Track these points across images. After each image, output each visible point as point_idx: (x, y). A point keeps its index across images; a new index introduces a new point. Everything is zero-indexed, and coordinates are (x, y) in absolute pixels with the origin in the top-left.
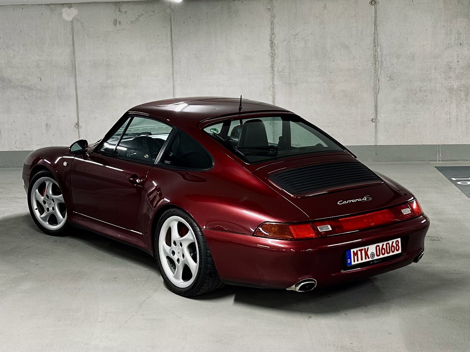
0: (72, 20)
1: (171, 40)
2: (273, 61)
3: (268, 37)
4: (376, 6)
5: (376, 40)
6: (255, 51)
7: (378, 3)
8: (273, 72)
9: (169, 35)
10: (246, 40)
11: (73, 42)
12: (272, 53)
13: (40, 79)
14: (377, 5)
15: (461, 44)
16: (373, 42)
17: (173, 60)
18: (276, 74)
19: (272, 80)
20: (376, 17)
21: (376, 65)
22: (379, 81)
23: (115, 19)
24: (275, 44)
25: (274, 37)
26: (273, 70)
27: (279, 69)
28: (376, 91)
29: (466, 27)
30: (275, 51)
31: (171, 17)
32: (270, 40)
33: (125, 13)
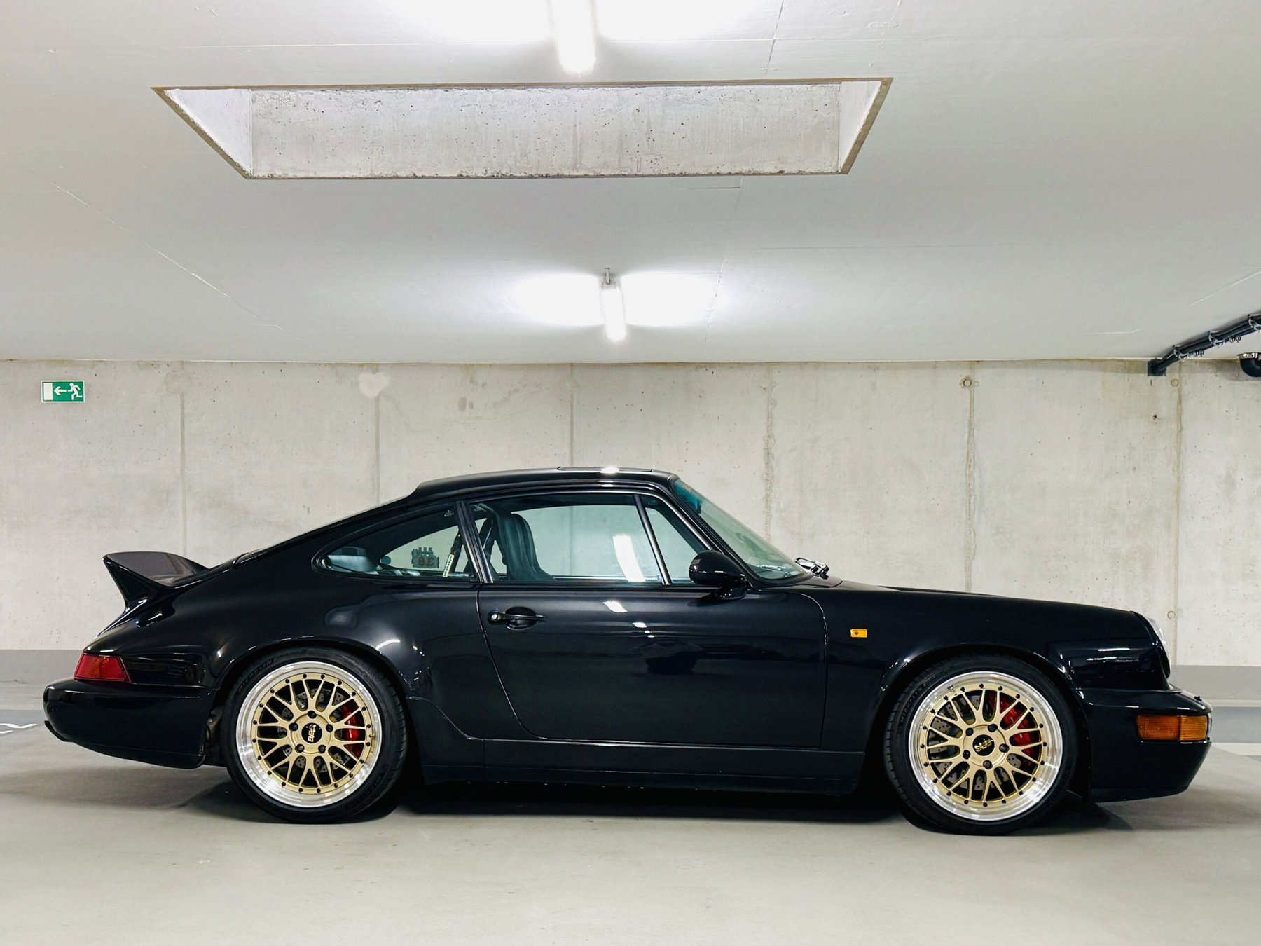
0: (379, 396)
2: (769, 489)
3: (761, 444)
4: (972, 389)
5: (972, 455)
6: (734, 467)
7: (977, 384)
8: (769, 512)
9: (567, 432)
10: (717, 447)
11: (378, 441)
12: (767, 474)
13: (306, 510)
14: (975, 388)
15: (1135, 468)
16: (965, 459)
18: (774, 515)
19: (766, 526)
20: (972, 411)
21: (970, 503)
22: (975, 535)
23: (463, 396)
24: (773, 456)
25: (771, 443)
26: (768, 507)
27: (779, 504)
28: (969, 556)
29: (1145, 437)
30: (773, 470)
31: (572, 397)
32: (764, 449)
33: (483, 386)
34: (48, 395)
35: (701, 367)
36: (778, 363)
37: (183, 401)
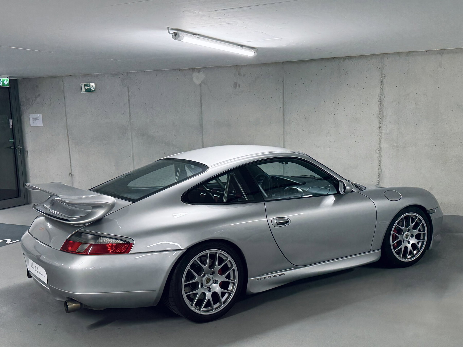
0: (201, 84)
1: (283, 102)
2: (381, 123)
3: (377, 98)
6: (363, 112)
8: (380, 134)
9: (281, 97)
10: (354, 101)
11: (201, 103)
12: (380, 115)
13: (175, 136)
17: (284, 120)
18: (383, 137)
19: (379, 142)
23: (235, 81)
24: (384, 105)
25: (382, 98)
26: (380, 132)
27: (386, 131)
30: (383, 113)
31: (283, 79)
32: (378, 101)
33: (244, 76)
34: (83, 90)
35: (346, 59)
36: (387, 54)
37: (128, 90)
